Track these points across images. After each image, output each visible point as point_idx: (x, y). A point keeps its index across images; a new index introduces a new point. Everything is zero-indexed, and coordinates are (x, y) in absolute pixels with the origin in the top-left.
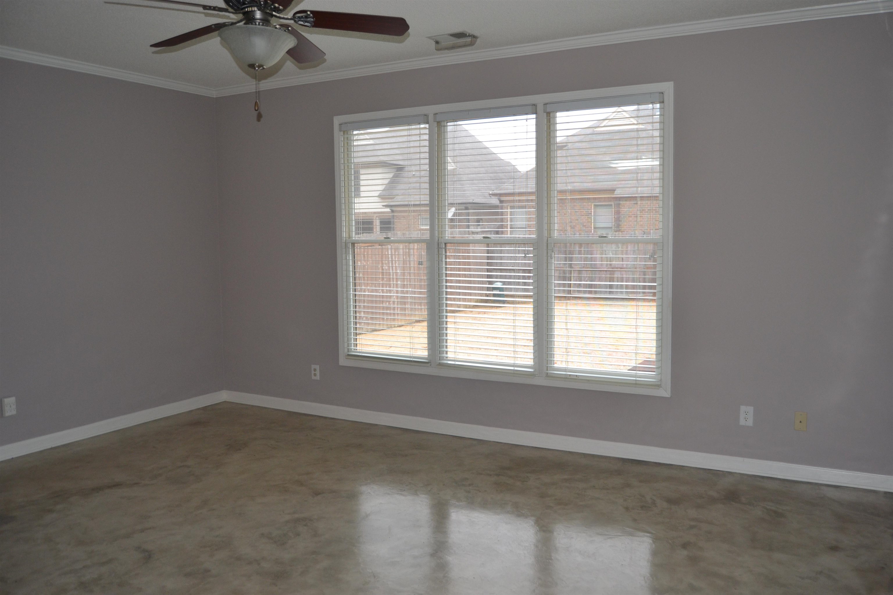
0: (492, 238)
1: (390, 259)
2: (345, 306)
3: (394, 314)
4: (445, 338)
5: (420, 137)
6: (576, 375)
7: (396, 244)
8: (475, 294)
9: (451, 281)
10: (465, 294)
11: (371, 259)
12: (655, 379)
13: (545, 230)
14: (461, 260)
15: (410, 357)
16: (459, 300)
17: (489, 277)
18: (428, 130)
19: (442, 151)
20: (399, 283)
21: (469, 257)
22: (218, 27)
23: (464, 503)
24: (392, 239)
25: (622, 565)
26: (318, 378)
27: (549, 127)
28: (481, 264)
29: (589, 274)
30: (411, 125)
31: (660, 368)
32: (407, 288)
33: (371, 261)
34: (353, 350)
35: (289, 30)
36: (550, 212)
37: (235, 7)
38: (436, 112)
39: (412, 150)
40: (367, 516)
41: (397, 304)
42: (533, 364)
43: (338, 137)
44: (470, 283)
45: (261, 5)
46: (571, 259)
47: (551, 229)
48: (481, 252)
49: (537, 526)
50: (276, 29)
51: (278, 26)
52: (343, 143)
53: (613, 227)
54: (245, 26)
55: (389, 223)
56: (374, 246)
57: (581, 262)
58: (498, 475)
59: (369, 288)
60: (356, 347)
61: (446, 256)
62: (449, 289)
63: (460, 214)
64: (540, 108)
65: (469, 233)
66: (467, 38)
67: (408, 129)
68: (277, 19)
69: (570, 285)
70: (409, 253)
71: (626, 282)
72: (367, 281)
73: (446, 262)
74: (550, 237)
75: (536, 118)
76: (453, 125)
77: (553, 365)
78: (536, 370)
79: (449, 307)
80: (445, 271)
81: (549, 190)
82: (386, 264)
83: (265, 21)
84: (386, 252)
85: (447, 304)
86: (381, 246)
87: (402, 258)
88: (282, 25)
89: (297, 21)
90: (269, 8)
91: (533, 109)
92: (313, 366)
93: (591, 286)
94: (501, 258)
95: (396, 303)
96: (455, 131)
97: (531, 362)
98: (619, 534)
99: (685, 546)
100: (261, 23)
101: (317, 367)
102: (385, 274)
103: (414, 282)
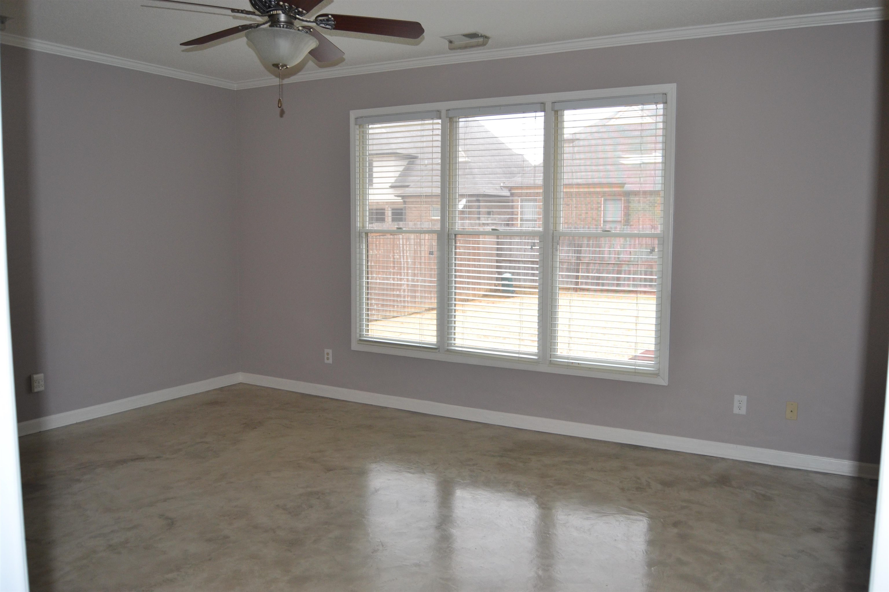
0: (500, 230)
1: (401, 249)
2: (358, 293)
3: (404, 301)
4: (453, 325)
5: (433, 132)
6: (578, 363)
7: (408, 234)
8: (485, 284)
9: (461, 271)
10: (473, 283)
11: (383, 248)
12: (653, 368)
13: (551, 223)
14: (471, 250)
15: (420, 343)
16: (468, 289)
17: (498, 267)
18: (440, 125)
19: (454, 146)
20: (410, 271)
21: (479, 248)
22: (244, 28)
23: (468, 481)
24: (404, 229)
25: (616, 540)
26: (330, 361)
27: (556, 125)
28: (491, 255)
29: (597, 267)
30: (424, 121)
31: (659, 357)
32: (418, 277)
33: (382, 250)
34: (365, 335)
35: (311, 31)
36: (556, 206)
37: (261, 10)
38: (448, 108)
39: (425, 144)
40: (377, 491)
41: (408, 292)
42: (537, 352)
43: (354, 131)
44: (480, 273)
45: (286, 9)
46: (579, 252)
47: (557, 222)
48: (491, 243)
49: (537, 504)
50: (299, 32)
51: (300, 28)
52: (358, 137)
53: (622, 220)
54: (271, 28)
55: (401, 214)
56: (385, 235)
57: (590, 255)
58: (501, 456)
59: (379, 276)
60: (368, 333)
61: (456, 246)
62: (458, 278)
63: (469, 207)
64: (548, 106)
65: (479, 225)
66: (479, 38)
67: (421, 124)
68: (300, 21)
69: (577, 277)
70: (420, 243)
71: (633, 275)
72: (379, 269)
73: (455, 252)
74: (556, 230)
75: (544, 116)
76: (465, 121)
77: (556, 353)
78: (540, 357)
79: (458, 295)
80: (454, 261)
81: (555, 186)
82: (397, 253)
83: (289, 24)
84: (397, 242)
85: (455, 293)
86: (393, 235)
87: (413, 248)
88: (304, 27)
89: (319, 24)
90: (293, 12)
91: (541, 107)
92: (326, 351)
93: (598, 278)
94: (510, 250)
95: (406, 290)
96: (466, 127)
97: (535, 350)
98: (614, 512)
99: (675, 524)
100: (285, 26)
101: (330, 351)
102: (396, 262)
103: (424, 271)
